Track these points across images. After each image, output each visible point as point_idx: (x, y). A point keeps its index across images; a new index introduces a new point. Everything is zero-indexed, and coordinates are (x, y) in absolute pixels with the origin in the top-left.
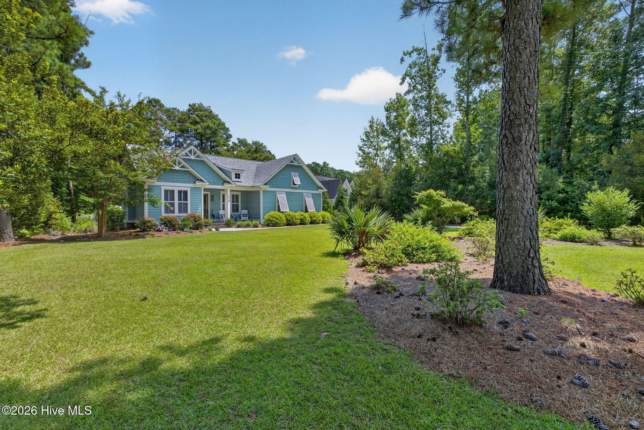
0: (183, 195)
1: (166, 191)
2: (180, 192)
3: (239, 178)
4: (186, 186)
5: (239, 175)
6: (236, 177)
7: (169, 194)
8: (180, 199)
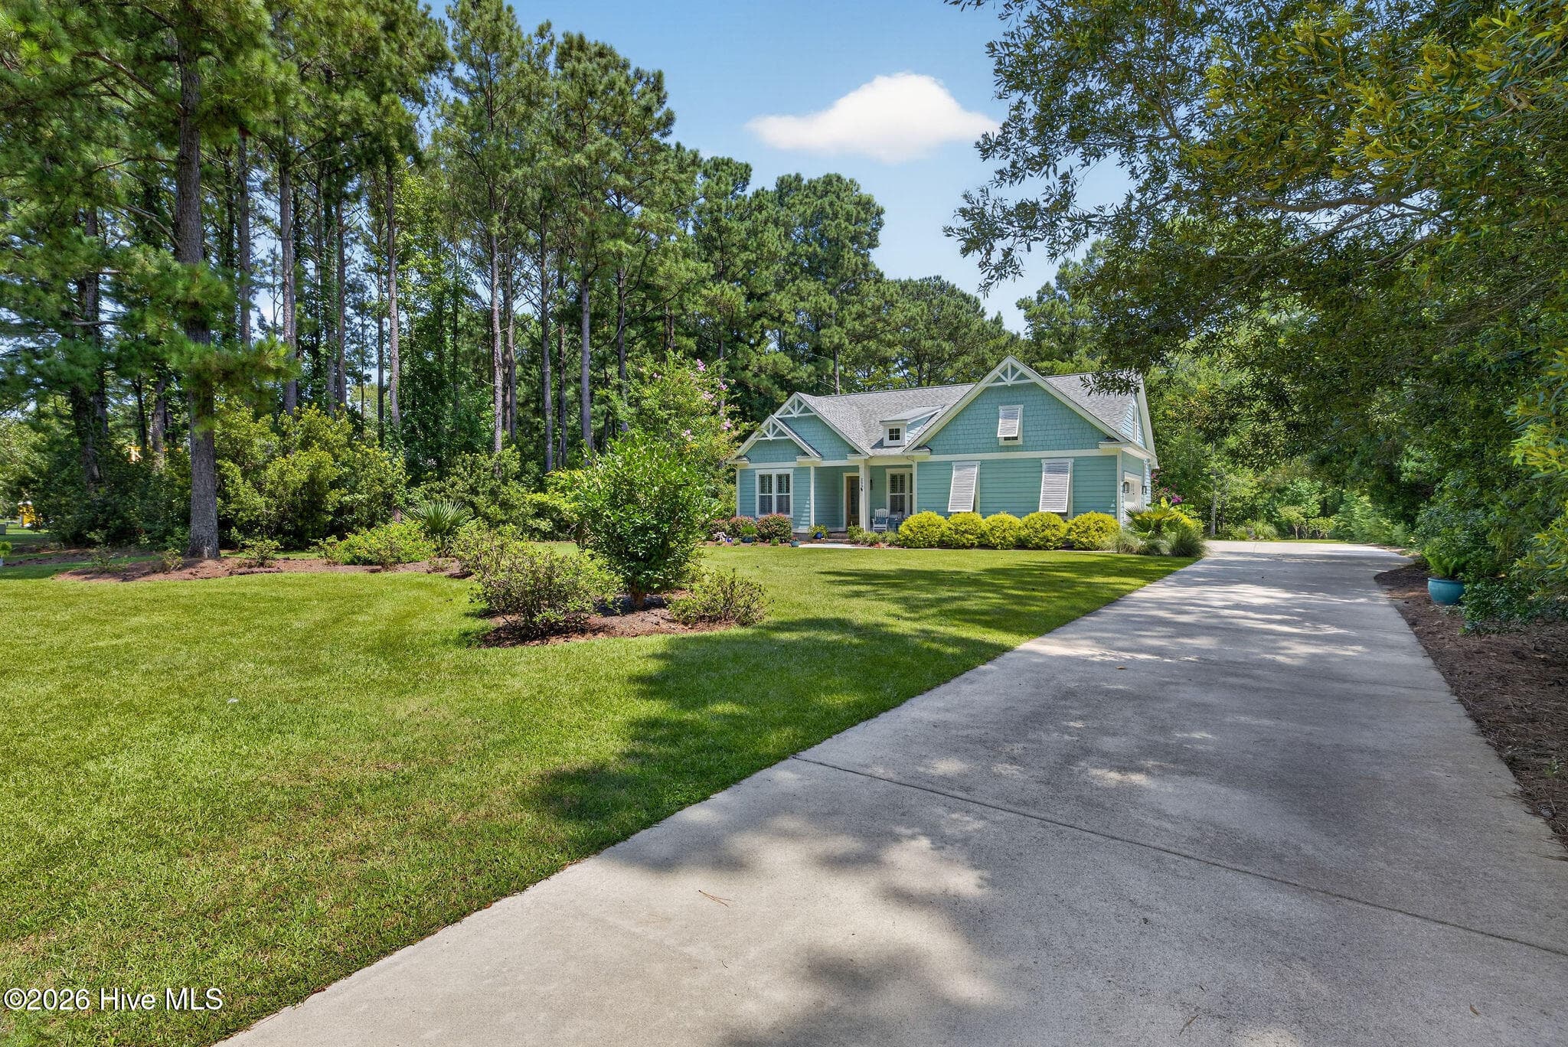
0: (784, 480)
1: (762, 477)
2: (780, 477)
3: (898, 438)
4: (786, 467)
5: (898, 431)
6: (891, 438)
7: (765, 480)
8: (780, 490)
